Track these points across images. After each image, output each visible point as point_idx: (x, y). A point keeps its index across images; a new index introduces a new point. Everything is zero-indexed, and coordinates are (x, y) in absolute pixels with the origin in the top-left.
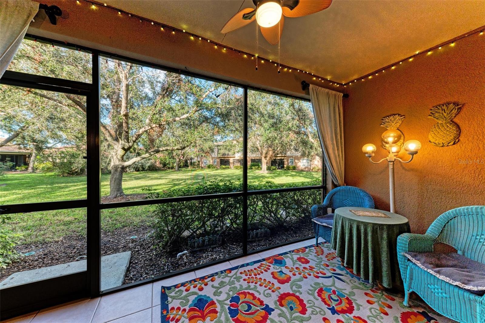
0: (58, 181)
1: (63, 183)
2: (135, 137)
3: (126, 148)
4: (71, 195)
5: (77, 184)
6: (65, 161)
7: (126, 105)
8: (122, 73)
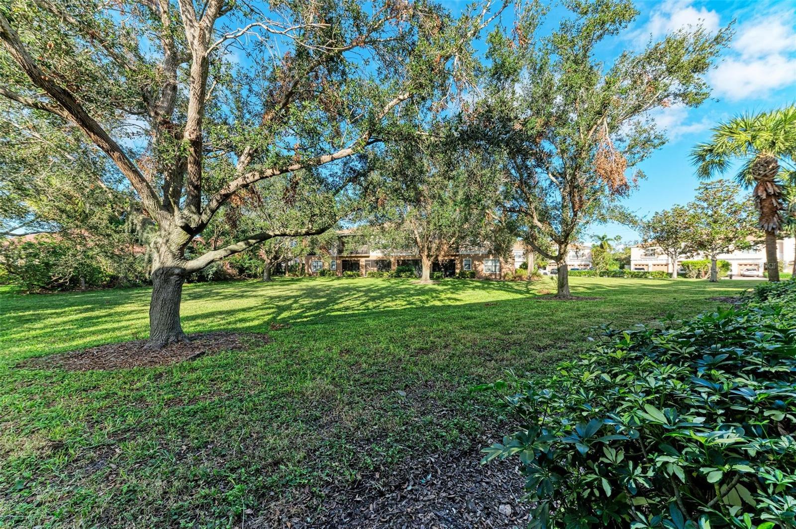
0: (19, 304)
1: (28, 308)
2: (217, 201)
3: (193, 226)
4: (46, 339)
5: (63, 310)
6: (36, 262)
7: (198, 116)
8: (192, 26)
